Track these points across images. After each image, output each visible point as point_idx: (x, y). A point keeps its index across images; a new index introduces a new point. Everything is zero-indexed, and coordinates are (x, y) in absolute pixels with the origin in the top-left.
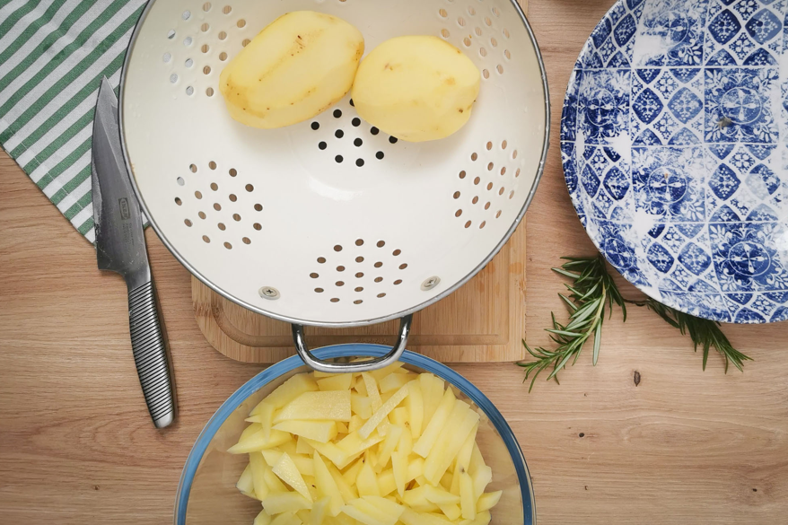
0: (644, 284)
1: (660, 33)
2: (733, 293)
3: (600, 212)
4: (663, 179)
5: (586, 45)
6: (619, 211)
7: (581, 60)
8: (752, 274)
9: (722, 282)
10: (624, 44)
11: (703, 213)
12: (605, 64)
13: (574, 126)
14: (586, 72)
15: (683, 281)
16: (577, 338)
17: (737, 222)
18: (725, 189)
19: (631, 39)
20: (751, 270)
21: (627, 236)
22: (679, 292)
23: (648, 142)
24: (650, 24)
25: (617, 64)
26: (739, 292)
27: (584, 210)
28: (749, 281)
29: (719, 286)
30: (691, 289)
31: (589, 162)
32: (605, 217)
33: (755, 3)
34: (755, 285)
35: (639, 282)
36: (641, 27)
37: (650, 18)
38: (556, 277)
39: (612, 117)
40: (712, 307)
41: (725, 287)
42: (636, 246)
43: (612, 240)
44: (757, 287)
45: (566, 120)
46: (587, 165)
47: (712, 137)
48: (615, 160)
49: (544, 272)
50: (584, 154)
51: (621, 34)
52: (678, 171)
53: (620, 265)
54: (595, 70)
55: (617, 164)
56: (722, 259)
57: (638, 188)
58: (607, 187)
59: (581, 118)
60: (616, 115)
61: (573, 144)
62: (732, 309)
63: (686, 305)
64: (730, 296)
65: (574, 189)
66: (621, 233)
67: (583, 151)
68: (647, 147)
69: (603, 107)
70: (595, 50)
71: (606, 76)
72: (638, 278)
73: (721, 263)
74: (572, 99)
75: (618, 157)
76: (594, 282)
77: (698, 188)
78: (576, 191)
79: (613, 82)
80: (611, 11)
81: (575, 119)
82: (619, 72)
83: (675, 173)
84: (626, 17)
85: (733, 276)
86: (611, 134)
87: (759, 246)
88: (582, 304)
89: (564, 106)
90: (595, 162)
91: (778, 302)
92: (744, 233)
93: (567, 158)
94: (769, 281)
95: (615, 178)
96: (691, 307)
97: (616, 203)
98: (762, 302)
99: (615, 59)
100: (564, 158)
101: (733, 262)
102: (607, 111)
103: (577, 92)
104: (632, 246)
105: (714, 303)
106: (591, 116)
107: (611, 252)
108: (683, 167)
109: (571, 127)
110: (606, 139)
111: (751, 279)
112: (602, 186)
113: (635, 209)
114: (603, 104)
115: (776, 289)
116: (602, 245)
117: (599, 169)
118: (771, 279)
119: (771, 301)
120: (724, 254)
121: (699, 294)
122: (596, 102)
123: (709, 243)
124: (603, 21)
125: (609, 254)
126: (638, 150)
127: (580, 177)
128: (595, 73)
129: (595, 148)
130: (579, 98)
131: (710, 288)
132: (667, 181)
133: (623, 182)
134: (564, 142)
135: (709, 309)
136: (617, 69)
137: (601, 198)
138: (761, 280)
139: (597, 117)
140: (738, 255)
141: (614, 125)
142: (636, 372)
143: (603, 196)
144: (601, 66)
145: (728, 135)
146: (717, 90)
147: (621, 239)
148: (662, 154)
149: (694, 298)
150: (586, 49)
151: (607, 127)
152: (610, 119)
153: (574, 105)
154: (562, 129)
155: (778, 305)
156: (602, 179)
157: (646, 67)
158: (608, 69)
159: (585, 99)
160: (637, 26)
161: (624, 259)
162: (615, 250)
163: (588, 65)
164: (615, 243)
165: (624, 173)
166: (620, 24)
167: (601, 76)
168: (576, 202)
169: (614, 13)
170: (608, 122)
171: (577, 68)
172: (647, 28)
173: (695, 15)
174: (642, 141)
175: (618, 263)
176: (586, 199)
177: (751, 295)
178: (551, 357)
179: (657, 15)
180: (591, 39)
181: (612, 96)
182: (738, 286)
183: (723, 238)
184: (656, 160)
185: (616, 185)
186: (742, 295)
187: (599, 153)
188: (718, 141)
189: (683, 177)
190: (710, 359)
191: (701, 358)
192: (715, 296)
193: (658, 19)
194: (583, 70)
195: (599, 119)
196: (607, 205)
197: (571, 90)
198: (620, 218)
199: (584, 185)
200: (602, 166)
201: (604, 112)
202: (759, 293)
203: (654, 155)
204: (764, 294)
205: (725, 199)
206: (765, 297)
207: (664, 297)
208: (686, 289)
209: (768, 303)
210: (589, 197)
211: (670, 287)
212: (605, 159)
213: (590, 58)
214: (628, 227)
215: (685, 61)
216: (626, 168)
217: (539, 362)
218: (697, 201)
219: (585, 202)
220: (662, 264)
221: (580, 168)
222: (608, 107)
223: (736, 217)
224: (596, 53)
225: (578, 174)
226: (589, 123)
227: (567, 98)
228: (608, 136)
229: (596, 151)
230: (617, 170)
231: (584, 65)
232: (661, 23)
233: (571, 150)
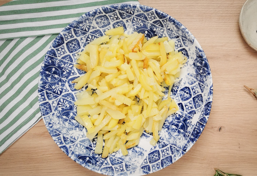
0: (199, 49)
1: (138, 148)
2: (160, 27)
3: (200, 87)
5: (176, 160)
6: (190, 83)
8: (147, 30)
9: (162, 33)
10: (156, 151)
12: (169, 146)
13: (195, 128)
15: (179, 42)
19: (152, 151)
20: (146, 32)
22: (184, 38)
24: (141, 154)
25: (162, 143)
26: (157, 26)
27: (209, 92)
28: (150, 28)
29: (164, 32)
30: (178, 37)
31: (194, 109)
32: (199, 83)
33: (93, 142)
36: (146, 155)
37: (140, 156)
39: (174, 122)
40: (174, 26)
41: (162, 30)
42: (191, 66)
43: (202, 73)
44: (148, 24)
45: (199, 133)
46: (196, 108)
48: (181, 104)
51: (156, 156)
54: (175, 146)
55: (181, 102)
57: (176, 88)
58: (191, 95)
59: (190, 129)
60: (172, 122)
61: (200, 121)
62: (165, 21)
64: (162, 26)
66: (195, 73)
67: (195, 115)
69: (177, 128)
70: (172, 156)
71: (170, 141)
72: (200, 53)
74: (192, 140)
75: (179, 104)
78: (208, 101)
79: (167, 136)
81: (194, 130)
82: (163, 139)
84: (152, 163)
85: (155, 33)
86: (177, 115)
89: (197, 139)
90: (191, 107)
91: (144, 15)
93: (206, 117)
95: (185, 96)
97: (190, 86)
98: (151, 18)
99: (163, 146)
100: (208, 118)
102: (175, 125)
103: (188, 142)
104: (193, 66)
105: (171, 27)
106: (184, 127)
109: (197, 129)
110: (181, 114)
111: (149, 29)
112: (193, 96)
113: (182, 80)
114: (176, 129)
115: (141, 20)
117: (190, 104)
118: (141, 25)
119: (147, 16)
121: (175, 33)
122: (179, 132)
124: (165, 167)
128: (175, 145)
129: (188, 113)
130: (188, 139)
131: (169, 33)
133: (182, 93)
134: (205, 124)
136: (163, 141)
137: (196, 92)
138: (145, 26)
139: (181, 125)
141: (174, 118)
143: (195, 92)
144: (171, 147)
147: (196, 72)
149: (179, 33)
150: (177, 158)
151: (178, 119)
152: (175, 121)
153: (192, 137)
154: (203, 130)
155: (145, 13)
156: (191, 99)
157: (150, 135)
158: (168, 143)
159: (184, 136)
160: (148, 156)
161: (201, 63)
162: (203, 69)
163: (178, 151)
164: (201, 71)
165: (179, 96)
166: (156, 161)
167: (172, 142)
169: (158, 168)
170: (177, 120)
171: (185, 152)
172: (143, 152)
176: (205, 95)
177: (153, 22)
179: (136, 156)
180: (173, 162)
181: (170, 131)
182: (156, 29)
185: (186, 94)
186: (157, 24)
192: (169, 29)
193: (137, 154)
194: (182, 150)
195: (180, 124)
196: (195, 88)
197: (191, 144)
198: (191, 80)
199: (202, 101)
200: (188, 104)
201: (177, 126)
202: (149, 21)
204: (148, 20)
208: (180, 38)
209: (149, 16)
210: (203, 95)
211: (187, 42)
213: (176, 153)
214: (190, 74)
216: (177, 98)
219: (207, 95)
220: (184, 53)
221: (200, 109)
222: (174, 127)
224: (172, 154)
225: (204, 107)
226: (186, 125)
227: (195, 142)
228: (179, 115)
229: (189, 111)
230: (182, 99)
231: (181, 152)
232: (136, 152)
233: (202, 119)
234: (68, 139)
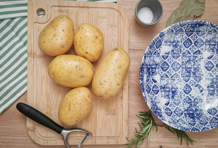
0: (164, 120)
1: (169, 45)
2: (190, 122)
3: (151, 98)
4: (169, 88)
5: (147, 48)
6: (156, 98)
7: (146, 53)
8: (195, 117)
9: (187, 119)
10: (158, 48)
11: (181, 98)
12: (153, 54)
13: (144, 72)
14: (147, 56)
15: (175, 119)
16: (143, 136)
17: (191, 101)
18: (187, 91)
19: (160, 47)
20: (195, 115)
21: (159, 105)
22: (174, 122)
23: (165, 77)
24: (166, 42)
25: (156, 54)
26: (192, 122)
27: (146, 98)
28: (195, 119)
29: (186, 120)
30: (178, 121)
31: (148, 83)
32: (152, 100)
33: (197, 36)
34: (196, 120)
35: (163, 119)
36: (163, 43)
37: (166, 40)
38: (137, 117)
39: (154, 69)
40: (184, 127)
41: (188, 121)
42: (161, 108)
43: (154, 107)
44: (197, 121)
45: (141, 71)
46: (147, 84)
47: (184, 76)
48: (155, 82)
49: (133, 116)
50: (146, 81)
51: (158, 45)
52: (174, 86)
53: (157, 114)
54: (150, 56)
55: (156, 84)
56: (187, 112)
57: (162, 91)
58: (153, 90)
59: (145, 70)
60: (156, 69)
61: (143, 78)
62: (190, 127)
63: (176, 126)
64: (189, 123)
65: (143, 91)
66: (157, 104)
67: (146, 80)
68: (165, 78)
69: (152, 67)
70: (150, 50)
71: (153, 57)
72: (162, 118)
73: (186, 113)
74: (143, 64)
75: (156, 81)
76: (149, 119)
77: (180, 91)
78: (144, 92)
79: (155, 59)
80: (155, 38)
81: (144, 70)
82: (157, 56)
83: (173, 86)
84: (159, 40)
85: (190, 117)
86: (154, 75)
87: (197, 108)
88: (145, 126)
89: (141, 66)
90: (149, 83)
91: (204, 125)
92: (193, 104)
93: (141, 82)
94: (200, 119)
95: (155, 88)
96: (178, 127)
97: (156, 95)
98: (199, 125)
99: (155, 52)
100: (140, 82)
101: (190, 113)
102: (153, 68)
103: (144, 62)
104: (160, 108)
105: (185, 125)
106: (148, 69)
107: (154, 110)
108: (175, 85)
109: (143, 73)
110: (153, 76)
111: (195, 118)
112: (151, 90)
113: (161, 97)
114: (152, 66)
115: (203, 121)
116: (152, 108)
117: (151, 85)
118: (201, 118)
119: (201, 125)
120: (187, 110)
121: (180, 123)
122: (150, 65)
123: (183, 107)
124: (152, 41)
125: (154, 111)
126: (162, 79)
127: (145, 88)
128: (150, 57)
129: (149, 79)
130: (145, 64)
131: (183, 121)
132: (170, 89)
133: (158, 89)
134: (140, 77)
135: (183, 127)
136: (156, 55)
137: (151, 94)
138: (198, 119)
139: (150, 70)
140: (191, 111)
141: (155, 72)
142: (161, 146)
143: (152, 93)
144: (152, 55)
145: (188, 75)
146: (185, 62)
147: (157, 106)
148: (169, 81)
149: (179, 124)
150: (147, 50)
151: (153, 73)
152: (154, 70)
153: (143, 66)
154: (140, 73)
155: (204, 126)
156: (151, 88)
157: (164, 55)
158: (154, 55)
159: (147, 64)
160: (162, 43)
161: (158, 112)
162: (155, 110)
163: (148, 54)
164: (155, 108)
165: (158, 86)
166: (157, 42)
167: (151, 57)
168: (144, 95)
169: (156, 39)
170: (154, 71)
171: (144, 55)
172: (165, 43)
173: (179, 39)
174: (163, 77)
175: (156, 114)
176: (147, 94)
177: (195, 123)
178: (135, 142)
179: (168, 39)
180: (149, 46)
181: (155, 63)
182: (191, 120)
183: (187, 106)
184: (167, 82)
185: (155, 90)
186: (193, 123)
187: (151, 80)
188: (185, 77)
189: (175, 87)
190: (183, 142)
191: (180, 142)
192: (185, 123)
193: (168, 41)
194: (146, 56)
195: (151, 70)
196: (153, 96)
197: (143, 62)
198: (157, 100)
199: (146, 90)
200: (151, 84)
201: (152, 68)
202: (198, 123)
203: (167, 81)
204: (199, 123)
205: (187, 94)
206: (199, 124)
207: (170, 124)
208: (176, 121)
209: (200, 126)
210: (148, 94)
211: (172, 121)
212: (152, 82)
213: (148, 52)
214: (159, 102)
215: (176, 53)
216: (159, 85)
217: (132, 143)
218: (179, 95)
219: (147, 95)
220: (169, 114)
221: (145, 85)
222: (153, 67)
223: (191, 100)
224: (150, 51)
225: (144, 87)
226: (148, 71)
227: (142, 64)
228: (153, 75)
229: (150, 80)
230: (156, 86)
231: (146, 54)
232: (169, 42)
233: (142, 80)
234: (213, 32)
